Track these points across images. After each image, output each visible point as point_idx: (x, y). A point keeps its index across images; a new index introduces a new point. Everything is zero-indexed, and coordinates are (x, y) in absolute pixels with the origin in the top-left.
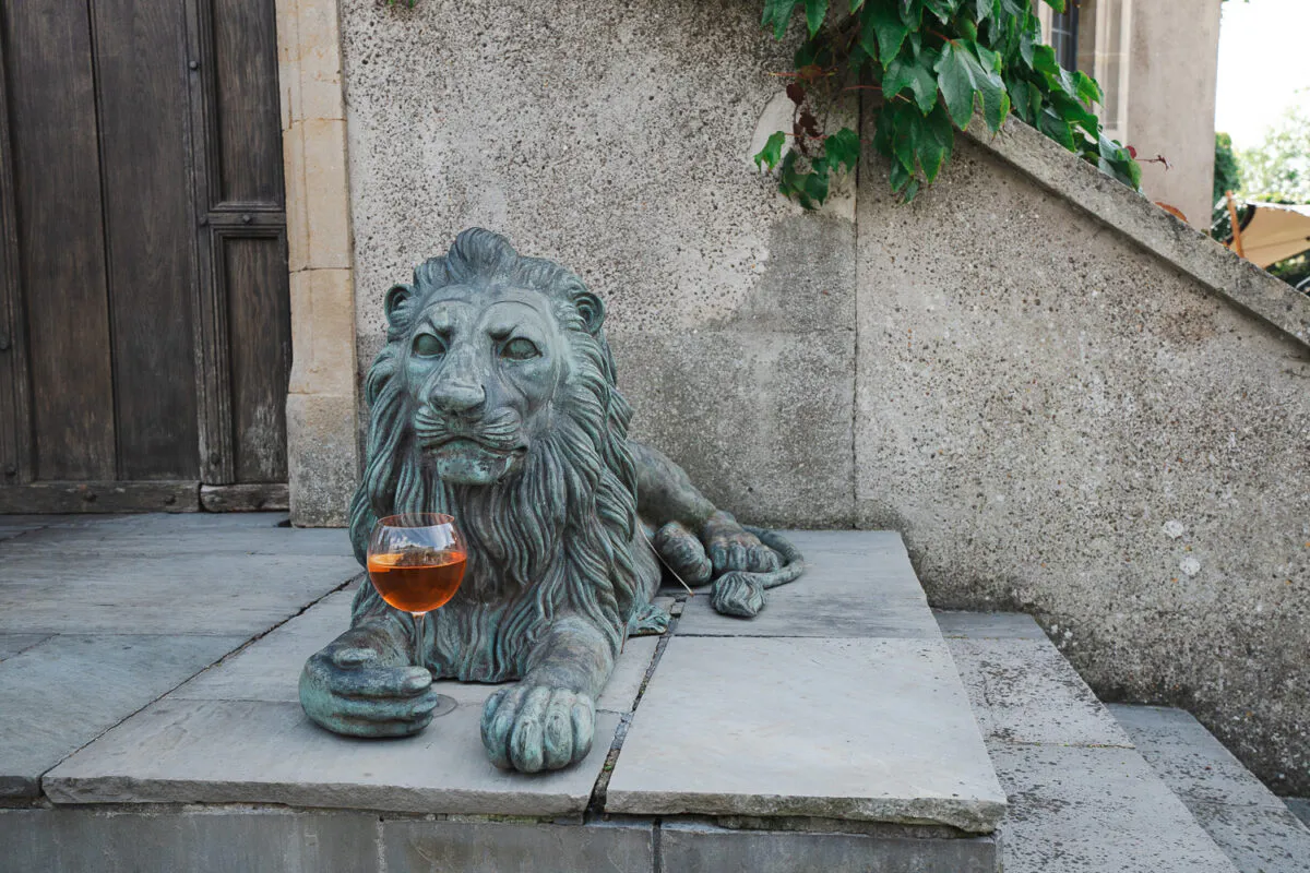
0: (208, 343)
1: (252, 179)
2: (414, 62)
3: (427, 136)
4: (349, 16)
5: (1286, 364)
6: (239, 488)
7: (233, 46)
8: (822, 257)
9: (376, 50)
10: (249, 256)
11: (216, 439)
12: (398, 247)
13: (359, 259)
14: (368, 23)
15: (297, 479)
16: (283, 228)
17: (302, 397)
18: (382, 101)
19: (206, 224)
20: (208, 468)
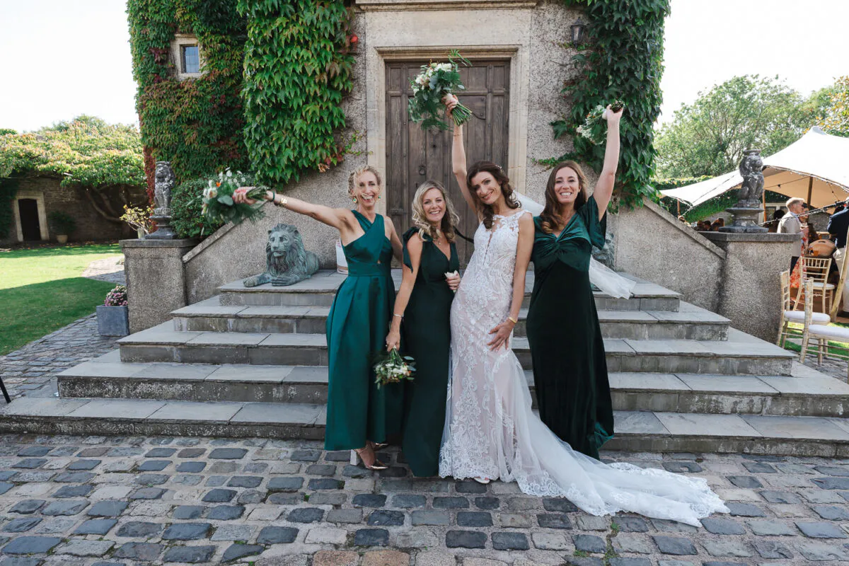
5: (692, 243)
8: (613, 222)
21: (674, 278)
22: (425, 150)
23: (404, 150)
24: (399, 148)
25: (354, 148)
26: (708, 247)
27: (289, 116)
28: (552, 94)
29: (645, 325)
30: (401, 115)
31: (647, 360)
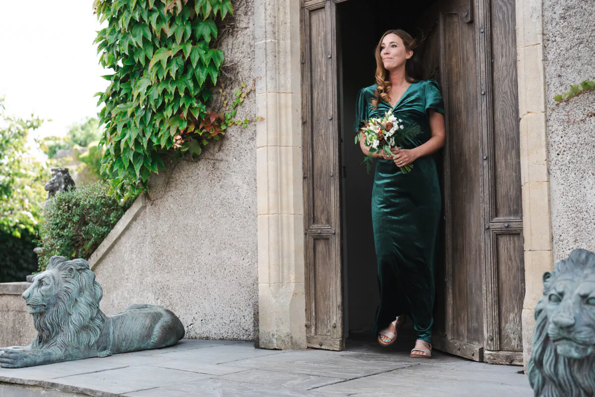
0: (488, 284)
1: (509, 207)
2: (582, 152)
3: (588, 187)
4: (551, 134)
6: (501, 353)
7: (502, 148)
9: (563, 149)
10: (507, 242)
11: (491, 328)
12: (574, 240)
13: (555, 246)
14: (559, 137)
15: (527, 350)
16: (521, 229)
17: (529, 310)
18: (566, 172)
19: (489, 228)
20: (488, 342)
30: (325, 41)
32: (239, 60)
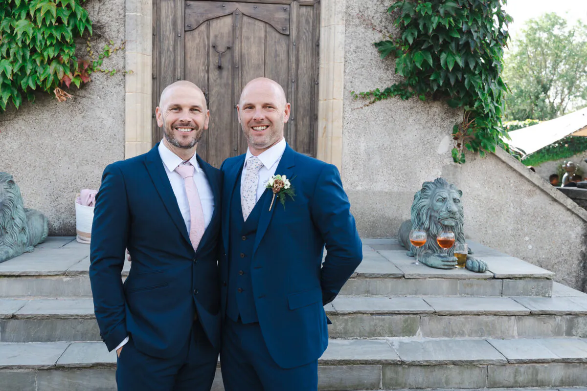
2: (360, 124)
3: (361, 142)
4: (345, 113)
5: (550, 202)
8: (453, 175)
9: (350, 121)
18: (351, 133)
21: (530, 247)
22: (208, 72)
23: (179, 70)
24: (171, 68)
25: (106, 65)
26: (569, 207)
27: (8, 14)
28: (375, 7)
29: (513, 318)
30: (174, 23)
31: (522, 370)
32: (106, 22)
